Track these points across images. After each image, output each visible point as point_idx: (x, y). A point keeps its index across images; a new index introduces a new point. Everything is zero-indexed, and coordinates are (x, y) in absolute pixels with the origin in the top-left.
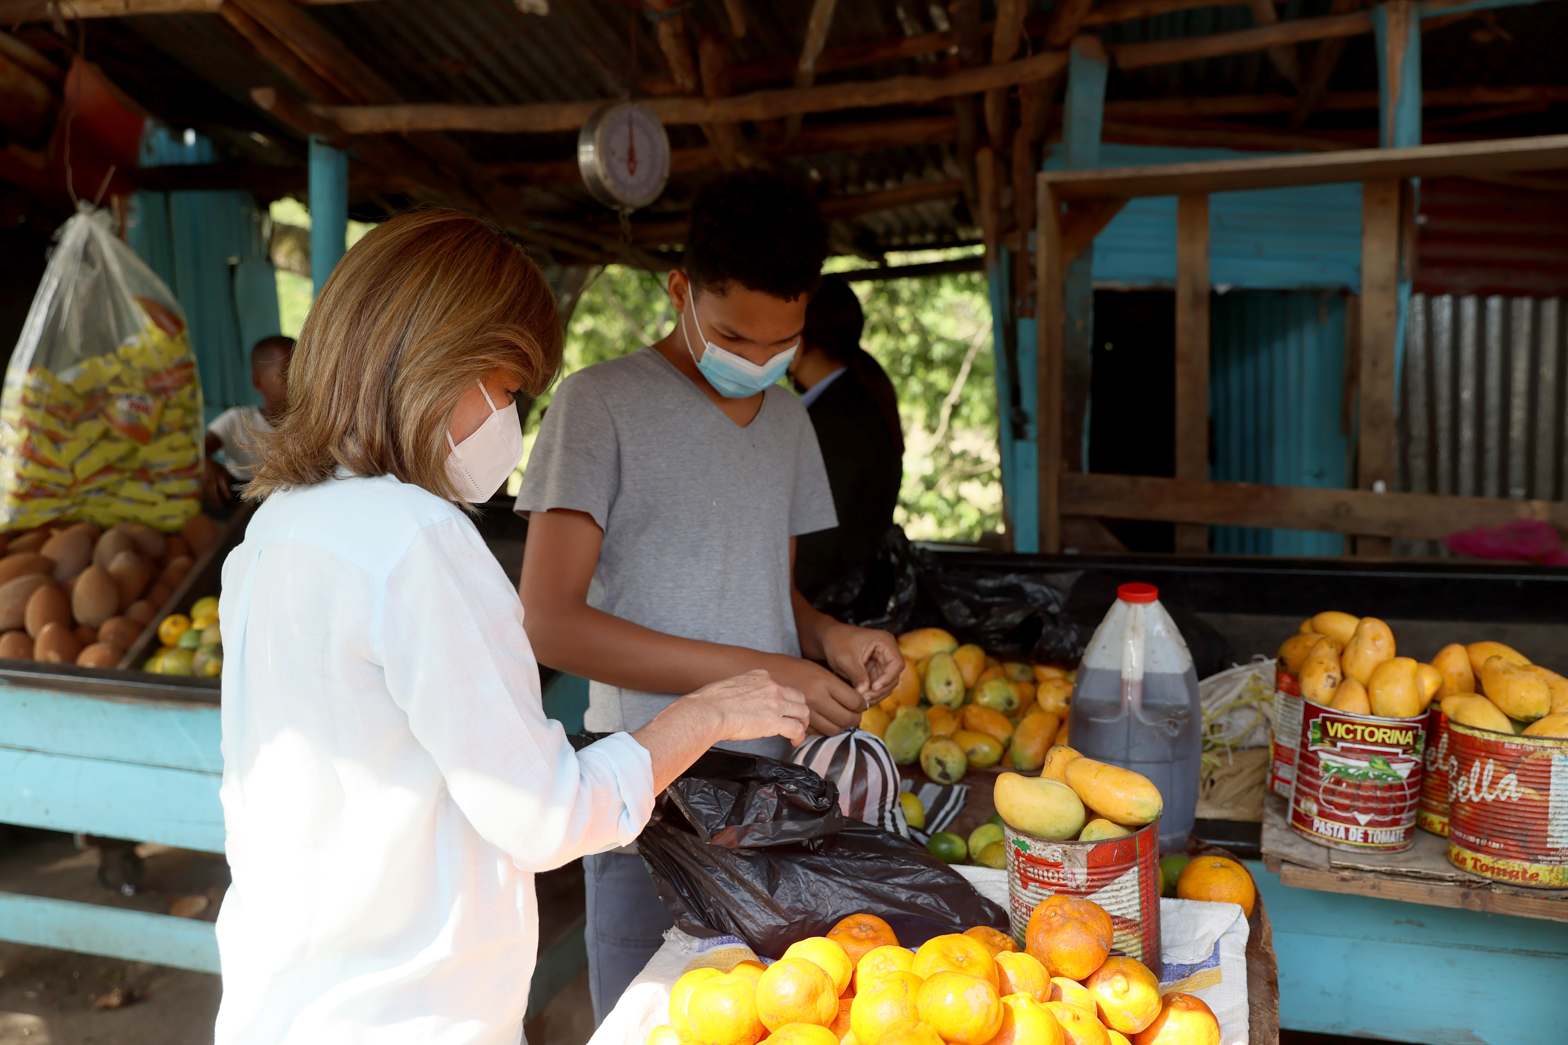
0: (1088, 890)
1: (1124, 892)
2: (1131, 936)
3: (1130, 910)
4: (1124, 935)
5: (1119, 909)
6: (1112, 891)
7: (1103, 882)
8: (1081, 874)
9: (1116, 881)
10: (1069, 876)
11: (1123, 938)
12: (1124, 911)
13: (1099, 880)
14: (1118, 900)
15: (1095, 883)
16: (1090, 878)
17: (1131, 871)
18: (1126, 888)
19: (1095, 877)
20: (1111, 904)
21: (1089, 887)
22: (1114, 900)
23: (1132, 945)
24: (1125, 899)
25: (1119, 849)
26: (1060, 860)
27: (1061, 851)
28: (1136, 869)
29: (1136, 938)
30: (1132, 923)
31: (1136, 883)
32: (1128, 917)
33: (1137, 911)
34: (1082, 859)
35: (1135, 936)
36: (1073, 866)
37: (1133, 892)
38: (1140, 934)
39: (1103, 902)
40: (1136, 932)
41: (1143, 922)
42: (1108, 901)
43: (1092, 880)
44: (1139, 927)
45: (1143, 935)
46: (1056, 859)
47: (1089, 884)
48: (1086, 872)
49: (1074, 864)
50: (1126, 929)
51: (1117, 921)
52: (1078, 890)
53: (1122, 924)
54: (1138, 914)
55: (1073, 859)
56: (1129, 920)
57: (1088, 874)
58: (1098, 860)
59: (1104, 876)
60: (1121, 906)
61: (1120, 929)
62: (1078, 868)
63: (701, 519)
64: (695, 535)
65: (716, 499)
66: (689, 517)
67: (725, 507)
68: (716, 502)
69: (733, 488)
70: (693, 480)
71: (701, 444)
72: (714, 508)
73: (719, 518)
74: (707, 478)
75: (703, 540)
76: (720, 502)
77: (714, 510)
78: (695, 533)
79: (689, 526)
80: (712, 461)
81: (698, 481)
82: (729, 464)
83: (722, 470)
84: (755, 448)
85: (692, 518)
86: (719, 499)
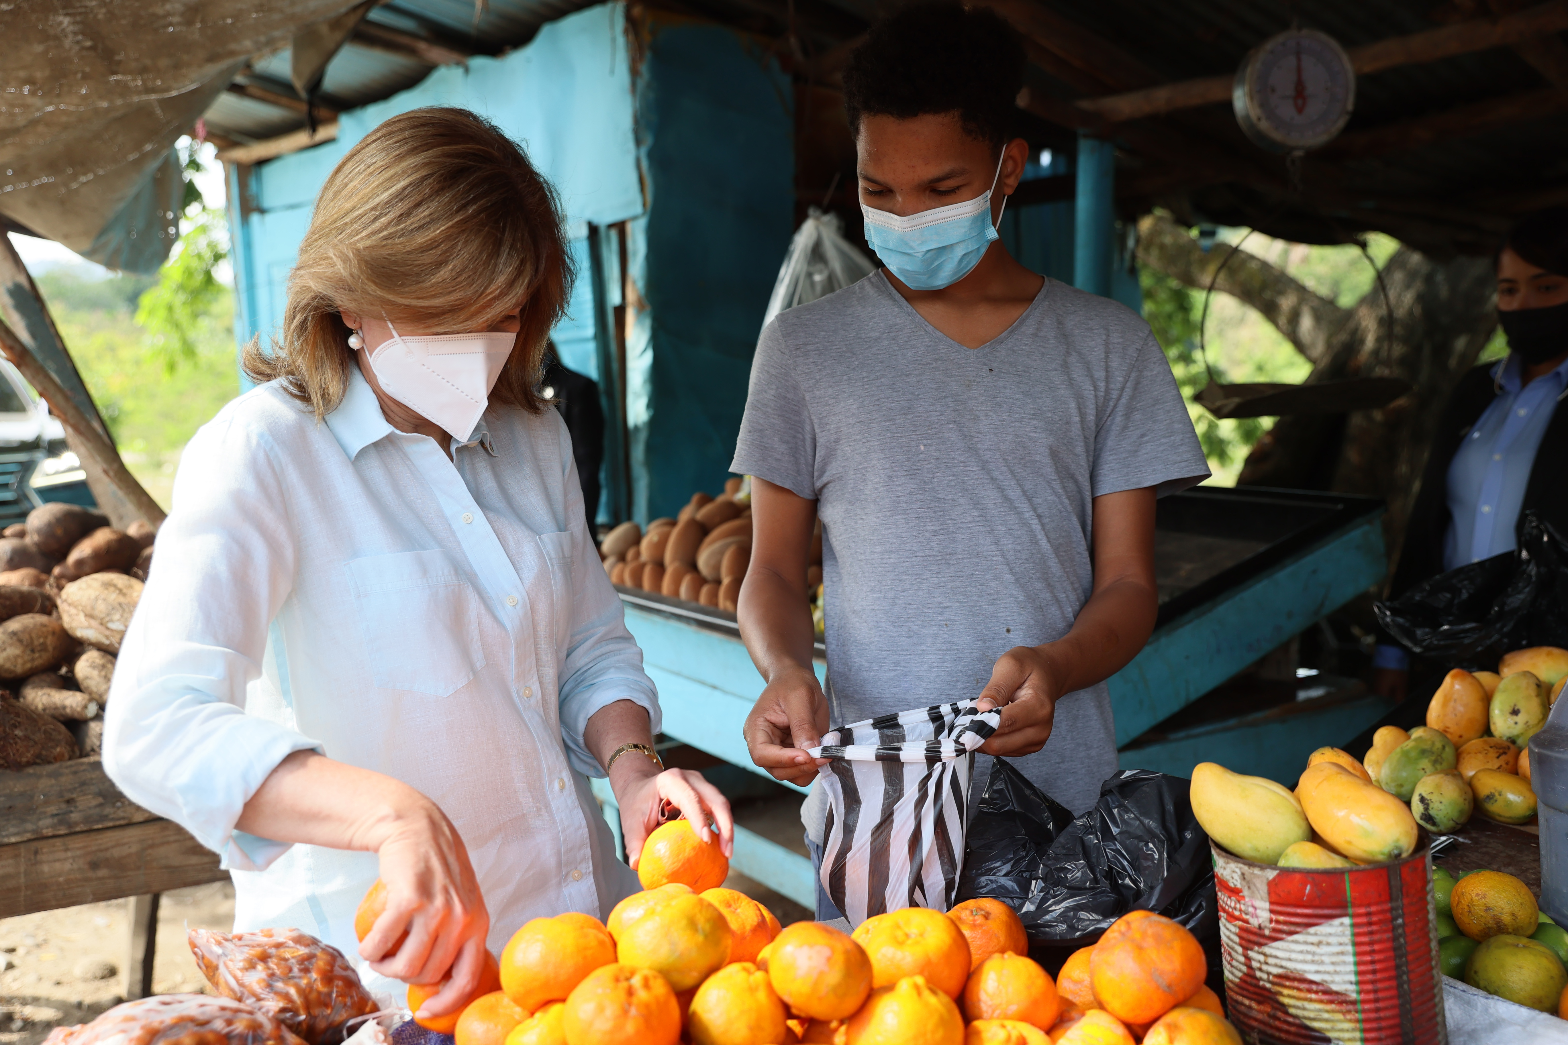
0: (1274, 935)
1: (1324, 949)
2: (1340, 1016)
3: (1337, 978)
4: (1327, 1011)
5: (1317, 972)
6: (1306, 943)
7: (1292, 928)
8: (1263, 909)
9: (1312, 930)
10: (1251, 910)
11: (1326, 1016)
12: (1327, 978)
13: (1285, 923)
14: (1316, 958)
15: (1281, 927)
16: (1274, 917)
17: (1337, 922)
18: (1328, 944)
19: (1281, 918)
20: (1304, 962)
21: (1274, 930)
22: (1309, 957)
23: (1342, 1030)
24: (1326, 959)
25: (1314, 884)
26: (1239, 886)
27: (1239, 873)
28: (1347, 921)
29: (1350, 1021)
30: (1341, 998)
31: (1347, 939)
32: (1335, 988)
33: (1351, 983)
34: (1263, 889)
35: (1349, 1017)
36: (1252, 896)
37: (1342, 953)
38: (1360, 1016)
39: (1294, 956)
40: (1349, 1012)
41: (1363, 1002)
42: (1300, 957)
43: (1277, 922)
44: (1359, 1007)
45: (1365, 1021)
46: (1235, 882)
47: (1273, 925)
48: (1267, 905)
49: (1253, 892)
50: (1331, 1002)
51: (1314, 987)
52: (1261, 932)
53: (1325, 992)
54: (1353, 987)
55: (1252, 887)
56: (1337, 993)
57: (1272, 911)
58: (1282, 894)
59: (1294, 919)
60: (1321, 968)
61: (1321, 1001)
62: (1258, 899)
63: (906, 468)
64: (900, 488)
65: (925, 442)
66: (888, 466)
67: (939, 450)
68: (925, 445)
69: (951, 426)
70: (890, 420)
71: (907, 376)
72: (922, 453)
73: (930, 466)
74: (910, 416)
75: (911, 493)
76: (931, 445)
77: (922, 456)
78: (900, 485)
79: (890, 477)
80: (918, 395)
81: (897, 422)
82: (946, 397)
83: (933, 405)
84: (993, 373)
85: (892, 467)
86: (929, 441)
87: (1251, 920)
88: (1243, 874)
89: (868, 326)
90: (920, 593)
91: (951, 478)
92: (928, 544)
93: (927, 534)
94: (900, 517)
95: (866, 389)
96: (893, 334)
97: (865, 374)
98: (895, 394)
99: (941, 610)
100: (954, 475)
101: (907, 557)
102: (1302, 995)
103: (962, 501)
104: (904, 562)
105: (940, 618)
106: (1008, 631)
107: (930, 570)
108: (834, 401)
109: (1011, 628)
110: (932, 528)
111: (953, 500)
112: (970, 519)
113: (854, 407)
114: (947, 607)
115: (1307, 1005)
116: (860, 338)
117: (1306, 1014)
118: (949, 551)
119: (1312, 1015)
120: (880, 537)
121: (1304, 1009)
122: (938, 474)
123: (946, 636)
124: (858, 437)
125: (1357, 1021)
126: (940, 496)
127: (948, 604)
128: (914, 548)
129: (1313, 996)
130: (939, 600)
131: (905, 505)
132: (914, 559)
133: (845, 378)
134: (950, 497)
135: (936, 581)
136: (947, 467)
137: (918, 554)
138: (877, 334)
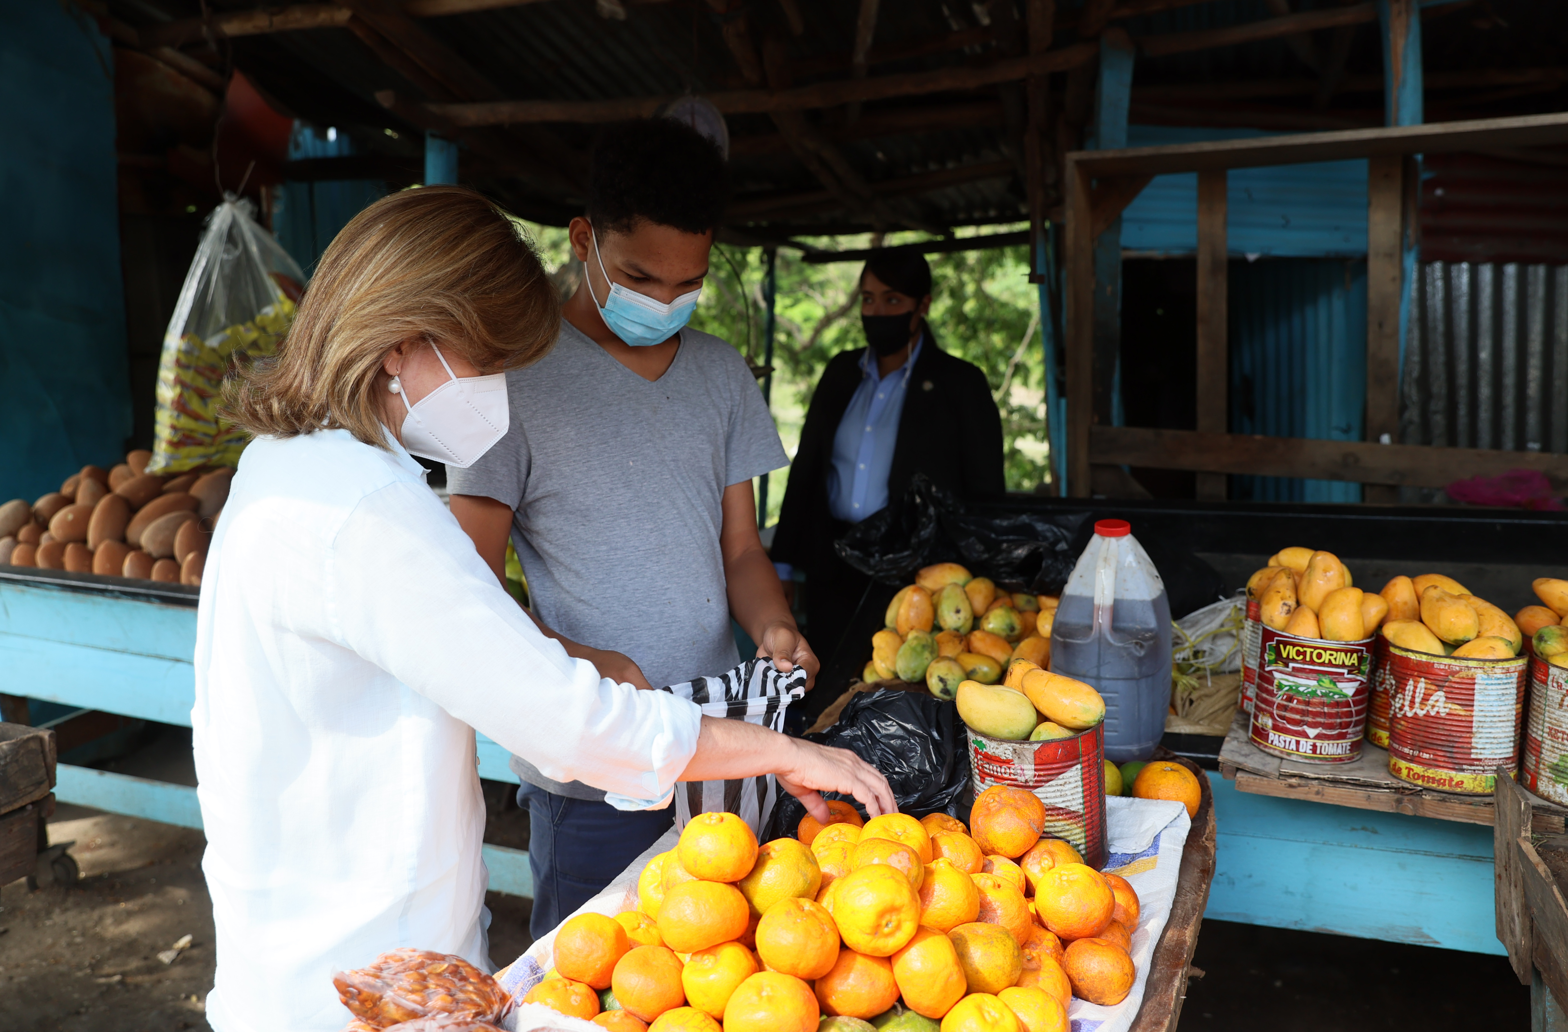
0: (1036, 784)
1: (1067, 787)
2: (1075, 826)
3: (1074, 803)
4: (1068, 825)
5: (1063, 802)
6: (1057, 785)
7: (1049, 778)
8: (1029, 770)
9: (1061, 776)
10: (1019, 771)
11: (1067, 827)
12: (1068, 804)
13: (1044, 776)
14: (1063, 793)
15: (1042, 778)
16: (1037, 773)
17: (1074, 768)
18: (1070, 783)
19: (1042, 773)
20: (1056, 797)
21: (1036, 781)
22: (1058, 794)
23: (1076, 834)
24: (1068, 793)
25: (1063, 748)
26: (1010, 758)
27: (1011, 749)
28: (1079, 766)
29: (1080, 827)
30: (1077, 814)
31: (1079, 778)
32: (1072, 809)
33: (1081, 804)
34: (1030, 756)
35: (1079, 825)
36: (1022, 762)
37: (1077, 787)
38: (1084, 823)
39: (1049, 795)
40: (1079, 822)
41: (1086, 814)
42: (1053, 795)
43: (1039, 776)
44: (1084, 817)
45: (1087, 825)
46: (1007, 756)
47: (1036, 778)
48: (1033, 767)
49: (1023, 760)
50: (1071, 818)
51: (1061, 812)
52: (1028, 784)
53: (1067, 814)
54: (1081, 806)
55: (1022, 757)
56: (1074, 812)
57: (1036, 770)
58: (1044, 758)
59: (1049, 772)
60: (1065, 799)
61: (1065, 819)
62: (1026, 764)
63: (623, 481)
64: (620, 498)
65: (633, 458)
66: (608, 480)
67: (643, 464)
68: (633, 461)
69: (649, 444)
70: (605, 443)
73: (638, 477)
74: (619, 439)
75: (630, 501)
76: (637, 461)
77: (632, 470)
78: (620, 495)
79: (611, 489)
80: (621, 421)
81: (611, 444)
82: (641, 421)
83: (634, 428)
84: (670, 400)
85: (612, 481)
86: (636, 458)
87: (1019, 778)
88: (1015, 750)
89: (566, 364)
90: (645, 580)
91: (655, 486)
92: (647, 540)
93: (646, 532)
94: (623, 520)
95: (580, 418)
96: (591, 371)
98: (604, 421)
99: (663, 591)
100: (656, 483)
101: (632, 552)
102: (1054, 818)
103: (665, 503)
105: (664, 598)
106: (708, 601)
107: (651, 561)
108: (551, 429)
109: (710, 598)
113: (572, 433)
114: (668, 588)
115: (1056, 824)
116: (562, 375)
117: (1056, 829)
119: (1059, 829)
120: (605, 538)
121: (1055, 826)
122: (645, 484)
123: (670, 611)
124: (578, 458)
125: (1083, 826)
126: (649, 501)
127: (669, 586)
128: (636, 545)
129: (1061, 817)
130: (661, 583)
131: (626, 511)
132: (637, 553)
133: (559, 409)
134: (655, 501)
135: (657, 568)
136: (651, 477)
137: (640, 549)
138: (577, 371)
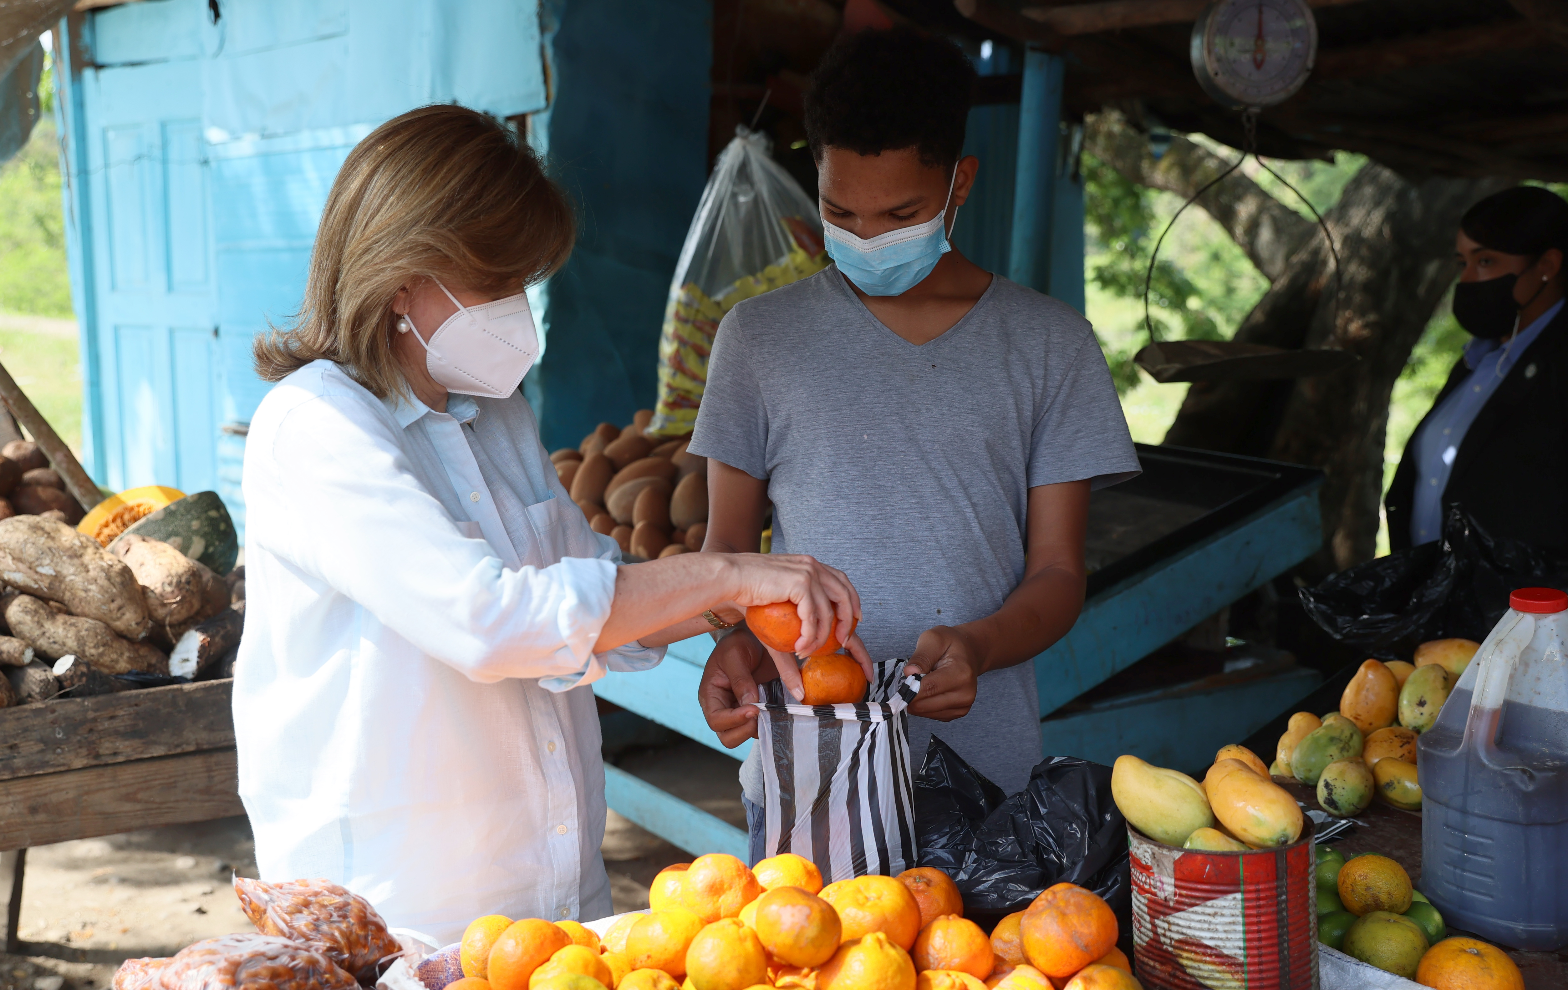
0: (1177, 906)
1: (1219, 919)
2: (1229, 976)
3: (1228, 944)
4: (1219, 972)
5: (1212, 938)
6: (1203, 914)
7: (1193, 901)
8: (1169, 884)
9: (1209, 903)
10: (1159, 884)
11: (1217, 975)
12: (1220, 943)
13: (1187, 896)
14: (1212, 927)
15: (1183, 899)
16: (1178, 891)
17: (1230, 898)
18: (1222, 915)
19: (1184, 892)
20: (1201, 930)
21: (1177, 902)
22: (1206, 926)
23: (1230, 987)
24: (1220, 928)
25: (1213, 864)
26: (1150, 864)
27: (1150, 853)
28: (1239, 896)
29: (1238, 980)
30: (1231, 961)
31: (1238, 911)
32: (1226, 952)
33: (1240, 948)
34: (1170, 867)
35: (1236, 977)
36: (1160, 873)
37: (1234, 923)
38: (1245, 976)
39: (1193, 924)
40: (1237, 972)
41: (1249, 964)
42: (1198, 925)
43: (1181, 895)
44: (1246, 968)
45: (1250, 980)
46: (1147, 861)
47: (1177, 898)
48: (1172, 881)
49: (1161, 870)
50: (1223, 964)
51: (1209, 951)
52: (1166, 904)
53: (1217, 956)
54: (1241, 952)
55: (1161, 865)
56: (1227, 956)
57: (1176, 886)
58: (1186, 872)
59: (1194, 894)
60: (1215, 935)
61: (1214, 963)
62: (1165, 875)
63: (849, 456)
64: (843, 474)
65: (868, 431)
66: (833, 453)
67: (882, 440)
68: (868, 435)
69: (894, 418)
70: (837, 410)
71: (855, 368)
72: (865, 442)
73: (872, 454)
74: (855, 407)
75: (853, 480)
76: (874, 435)
77: (865, 445)
78: (843, 472)
79: (835, 463)
80: (864, 387)
81: (843, 412)
82: (890, 390)
83: (878, 397)
84: (936, 369)
85: (837, 454)
86: (873, 431)
87: (1159, 893)
88: (1153, 854)
89: (820, 319)
90: (858, 573)
91: (891, 467)
92: (867, 528)
93: (866, 519)
94: (842, 501)
95: (815, 380)
96: (844, 328)
97: (815, 365)
98: (843, 385)
99: (876, 590)
100: (894, 464)
101: (848, 539)
102: (1198, 957)
103: (901, 488)
104: (845, 543)
105: (875, 597)
106: (939, 612)
107: (869, 553)
108: (785, 389)
109: (942, 609)
110: (871, 513)
111: (892, 487)
112: (907, 506)
113: (804, 396)
114: (884, 588)
115: (1202, 966)
116: (812, 331)
117: (1201, 973)
118: (886, 534)
119: (1206, 974)
120: (824, 519)
121: (1200, 969)
122: (880, 463)
123: (879, 614)
124: (807, 425)
125: (1243, 980)
126: (880, 483)
127: (885, 585)
128: (854, 531)
129: (1208, 959)
130: (875, 580)
131: (847, 490)
133: (797, 368)
134: (890, 484)
135: (873, 562)
136: (888, 456)
138: (829, 327)
